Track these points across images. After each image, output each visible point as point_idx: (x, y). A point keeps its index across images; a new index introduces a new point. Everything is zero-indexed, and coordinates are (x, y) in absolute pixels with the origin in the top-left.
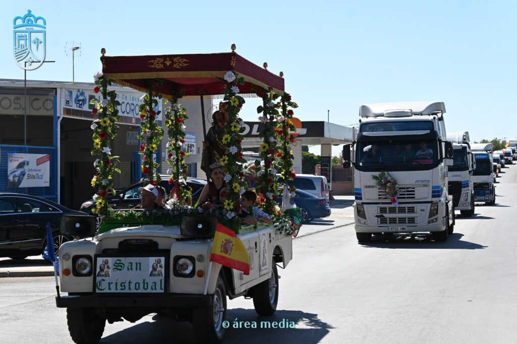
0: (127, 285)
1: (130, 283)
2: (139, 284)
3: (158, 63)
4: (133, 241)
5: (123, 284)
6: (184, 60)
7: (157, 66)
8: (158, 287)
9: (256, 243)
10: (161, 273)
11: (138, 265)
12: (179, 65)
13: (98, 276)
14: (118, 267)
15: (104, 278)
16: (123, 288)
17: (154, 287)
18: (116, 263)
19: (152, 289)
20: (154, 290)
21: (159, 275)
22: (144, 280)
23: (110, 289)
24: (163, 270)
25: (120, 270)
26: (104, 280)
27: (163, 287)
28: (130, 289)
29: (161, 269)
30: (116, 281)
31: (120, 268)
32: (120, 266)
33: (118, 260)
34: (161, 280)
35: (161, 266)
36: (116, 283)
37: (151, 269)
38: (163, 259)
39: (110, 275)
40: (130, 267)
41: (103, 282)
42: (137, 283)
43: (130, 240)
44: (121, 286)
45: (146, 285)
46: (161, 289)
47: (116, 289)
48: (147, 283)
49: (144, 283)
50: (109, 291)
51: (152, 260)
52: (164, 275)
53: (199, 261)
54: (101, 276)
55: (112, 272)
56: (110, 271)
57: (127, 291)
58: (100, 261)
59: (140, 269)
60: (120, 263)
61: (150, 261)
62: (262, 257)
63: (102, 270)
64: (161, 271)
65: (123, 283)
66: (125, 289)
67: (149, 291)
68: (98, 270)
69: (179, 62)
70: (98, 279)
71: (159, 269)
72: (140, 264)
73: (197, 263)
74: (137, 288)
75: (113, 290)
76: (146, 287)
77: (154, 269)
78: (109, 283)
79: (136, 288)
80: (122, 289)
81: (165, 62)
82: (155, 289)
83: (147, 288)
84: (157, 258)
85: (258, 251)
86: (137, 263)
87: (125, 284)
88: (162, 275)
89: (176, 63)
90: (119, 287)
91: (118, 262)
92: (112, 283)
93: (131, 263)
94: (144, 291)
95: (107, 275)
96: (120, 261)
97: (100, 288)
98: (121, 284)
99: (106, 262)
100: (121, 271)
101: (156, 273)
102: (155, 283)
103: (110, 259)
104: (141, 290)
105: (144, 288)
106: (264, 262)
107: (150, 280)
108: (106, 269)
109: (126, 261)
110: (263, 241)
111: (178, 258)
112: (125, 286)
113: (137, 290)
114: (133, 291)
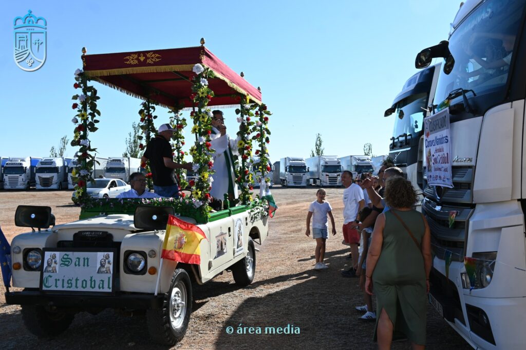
0: (74, 282)
1: (77, 280)
2: (86, 281)
3: (132, 59)
4: (87, 233)
5: (70, 282)
6: (157, 55)
7: (132, 62)
8: (106, 285)
9: (229, 229)
10: (110, 270)
11: (86, 260)
12: (152, 60)
13: (45, 272)
14: (65, 262)
15: (51, 274)
16: (70, 285)
17: (101, 286)
18: (63, 258)
19: (99, 288)
20: (101, 289)
21: (107, 273)
22: (91, 278)
23: (56, 286)
24: (111, 267)
25: (67, 265)
26: (51, 276)
27: (111, 286)
28: (77, 287)
29: (109, 265)
30: (63, 278)
31: (67, 263)
32: (67, 261)
33: (66, 255)
34: (109, 278)
35: (109, 263)
36: (63, 280)
37: (99, 266)
38: (111, 254)
39: (57, 272)
40: (77, 263)
41: (50, 278)
42: (85, 280)
43: (84, 232)
44: (68, 283)
45: (93, 283)
46: (109, 288)
47: (63, 287)
48: (94, 281)
49: (91, 280)
50: (55, 289)
51: (100, 255)
52: (112, 272)
53: (150, 256)
54: (48, 272)
55: (59, 268)
56: (57, 267)
57: (73, 289)
58: (48, 255)
59: (88, 266)
60: (68, 258)
61: (98, 256)
62: (236, 239)
63: (49, 265)
64: (109, 267)
65: (70, 280)
66: (71, 286)
67: (96, 289)
68: (45, 265)
69: (152, 58)
70: (46, 275)
71: (107, 265)
72: (88, 259)
73: (149, 259)
74: (84, 286)
75: (60, 288)
76: (93, 286)
77: (102, 266)
78: (56, 280)
79: (82, 287)
80: (68, 287)
81: (140, 58)
82: (103, 288)
83: (95, 287)
84: (106, 253)
85: (232, 235)
86: (84, 259)
87: (72, 282)
88: (110, 273)
89: (149, 58)
90: (66, 285)
91: (66, 257)
92: (59, 280)
93: (79, 259)
94: (91, 290)
95: (54, 271)
96: (68, 255)
97: (47, 285)
98: (68, 281)
99: (54, 257)
100: (68, 267)
101: (104, 269)
102: (103, 281)
103: (57, 254)
104: (88, 289)
105: (91, 286)
106: (239, 244)
107: (98, 278)
108: (53, 265)
109: (74, 255)
110: (238, 225)
111: (129, 253)
112: (71, 284)
113: (84, 288)
114: (80, 289)
